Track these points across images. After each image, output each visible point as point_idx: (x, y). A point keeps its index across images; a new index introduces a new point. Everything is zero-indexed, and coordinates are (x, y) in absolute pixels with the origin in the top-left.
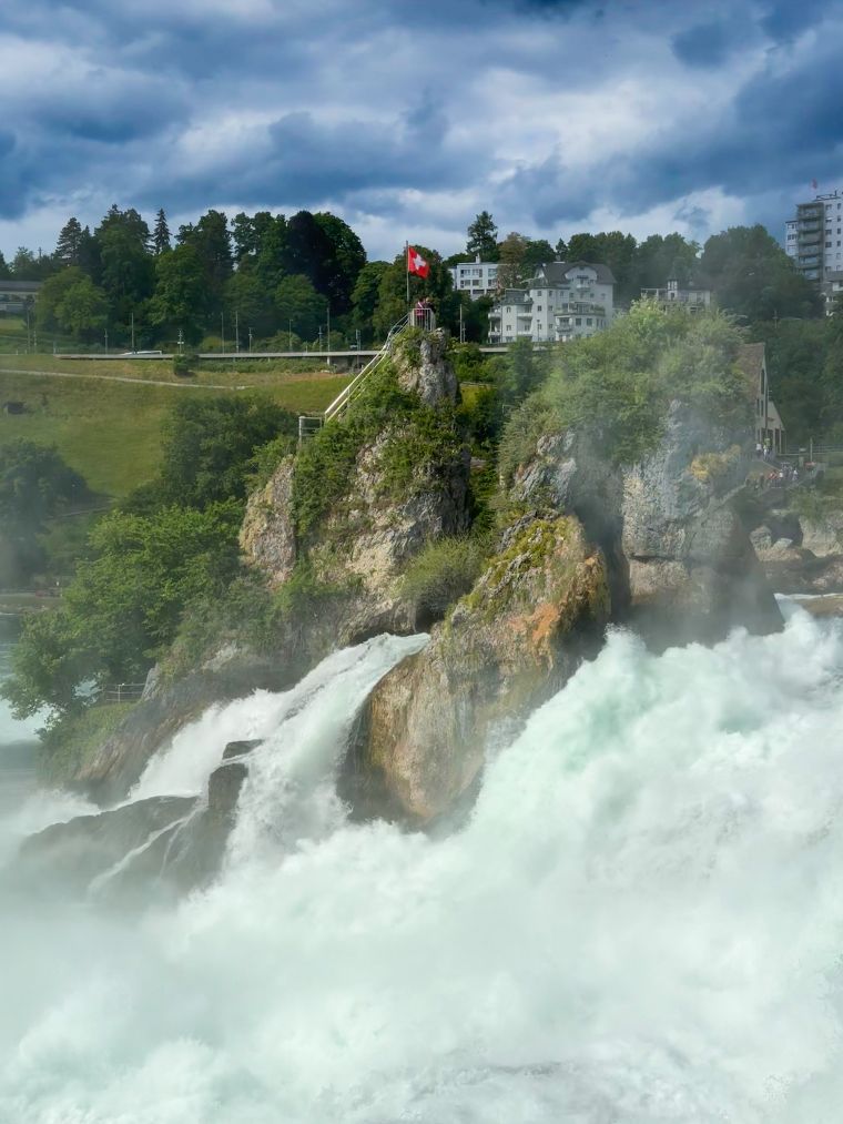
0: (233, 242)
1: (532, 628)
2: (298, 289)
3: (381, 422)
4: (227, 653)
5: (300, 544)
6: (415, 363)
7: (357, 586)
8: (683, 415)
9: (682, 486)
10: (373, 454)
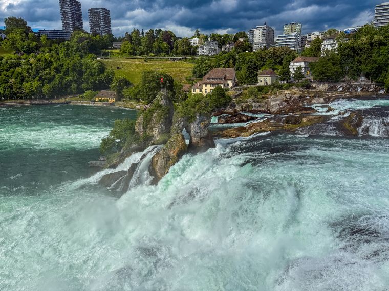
0: (155, 34)
1: (174, 152)
2: (165, 45)
3: (156, 109)
4: (133, 146)
5: (144, 129)
6: (162, 99)
7: (153, 136)
8: (200, 116)
9: (199, 127)
10: (155, 115)
